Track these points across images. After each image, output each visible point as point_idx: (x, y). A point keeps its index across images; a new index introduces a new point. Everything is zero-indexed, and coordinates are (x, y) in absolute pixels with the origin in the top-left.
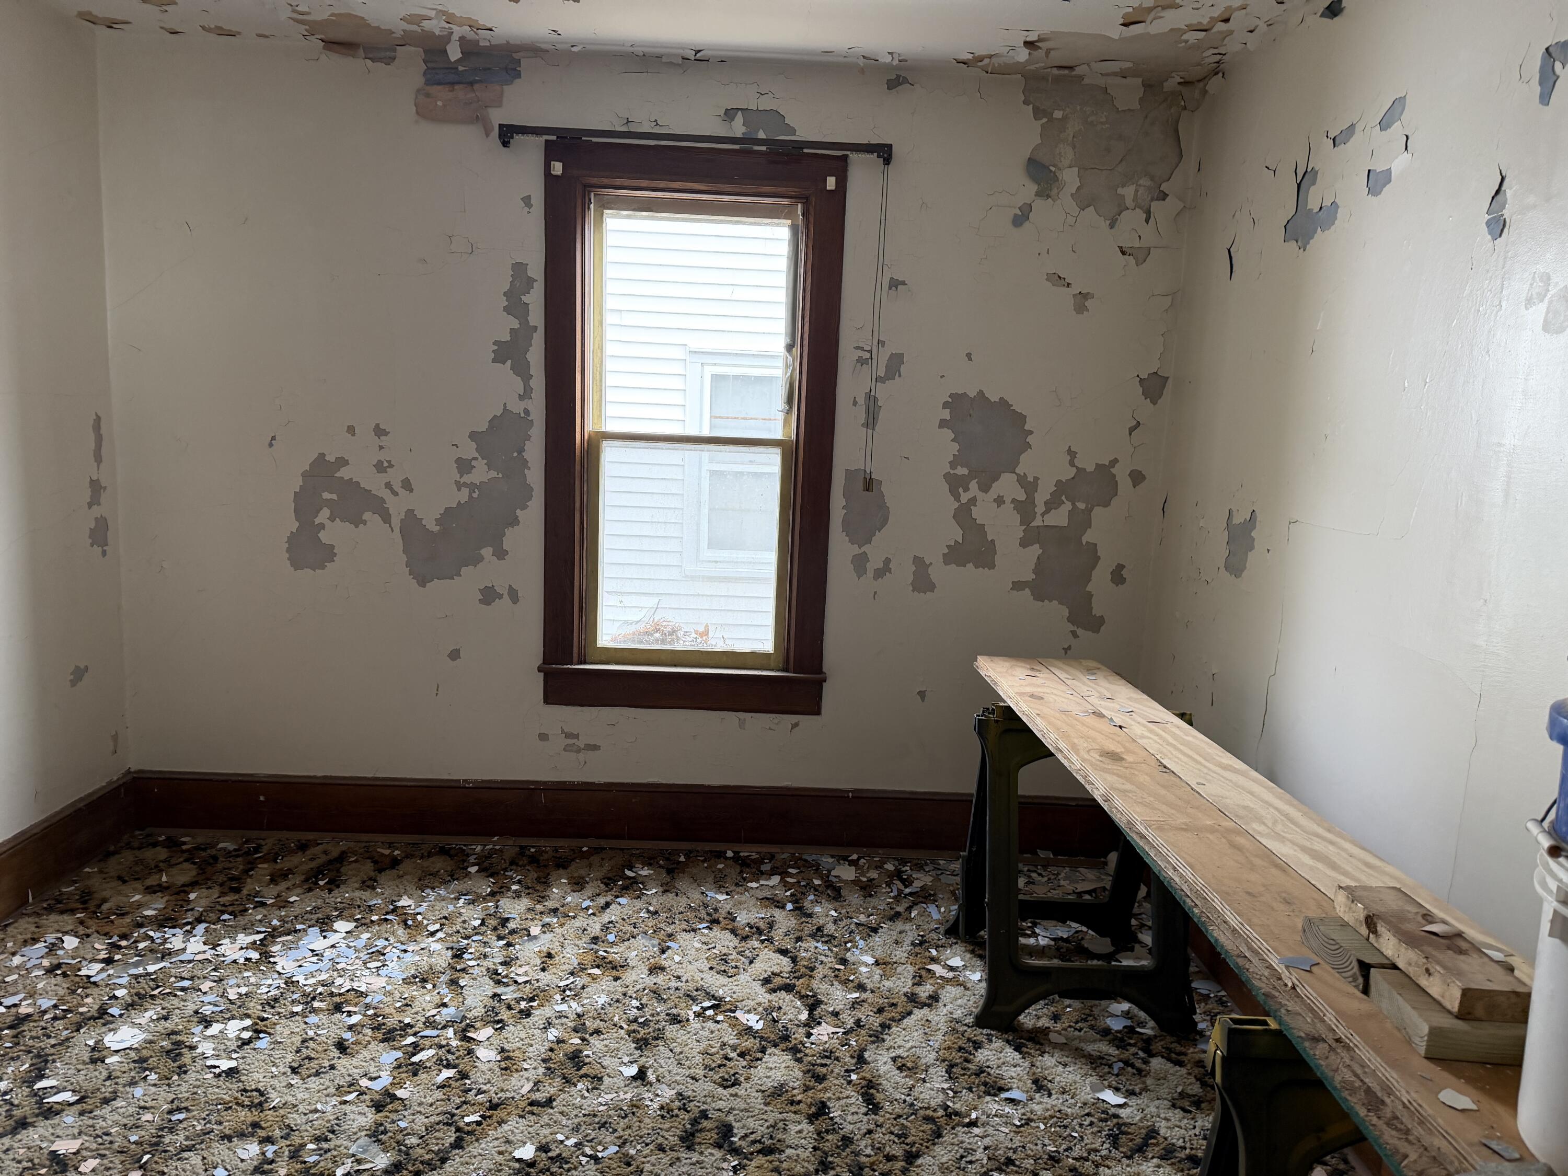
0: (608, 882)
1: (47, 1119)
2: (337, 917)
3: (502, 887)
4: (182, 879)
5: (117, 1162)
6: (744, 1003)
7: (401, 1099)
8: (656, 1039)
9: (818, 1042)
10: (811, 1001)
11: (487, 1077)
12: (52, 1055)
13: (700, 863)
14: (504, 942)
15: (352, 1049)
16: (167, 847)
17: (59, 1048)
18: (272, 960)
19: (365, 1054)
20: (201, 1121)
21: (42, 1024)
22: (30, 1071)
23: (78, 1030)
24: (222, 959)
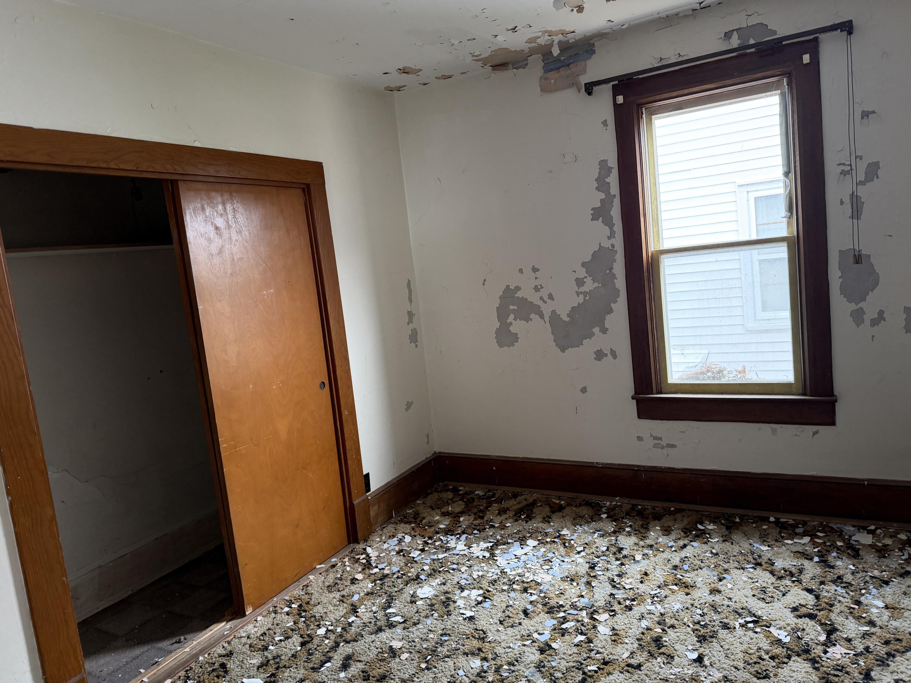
0: (686, 531)
1: (390, 629)
2: (529, 537)
3: (620, 529)
4: (458, 510)
5: (417, 657)
6: (776, 622)
7: (554, 649)
8: (712, 637)
9: (832, 658)
10: (829, 628)
11: (603, 644)
12: (395, 596)
13: (750, 524)
14: (619, 562)
15: (531, 615)
16: (453, 492)
17: (398, 593)
18: (495, 558)
19: (537, 619)
20: (455, 643)
21: (393, 580)
22: (386, 603)
23: (407, 585)
24: (472, 555)
